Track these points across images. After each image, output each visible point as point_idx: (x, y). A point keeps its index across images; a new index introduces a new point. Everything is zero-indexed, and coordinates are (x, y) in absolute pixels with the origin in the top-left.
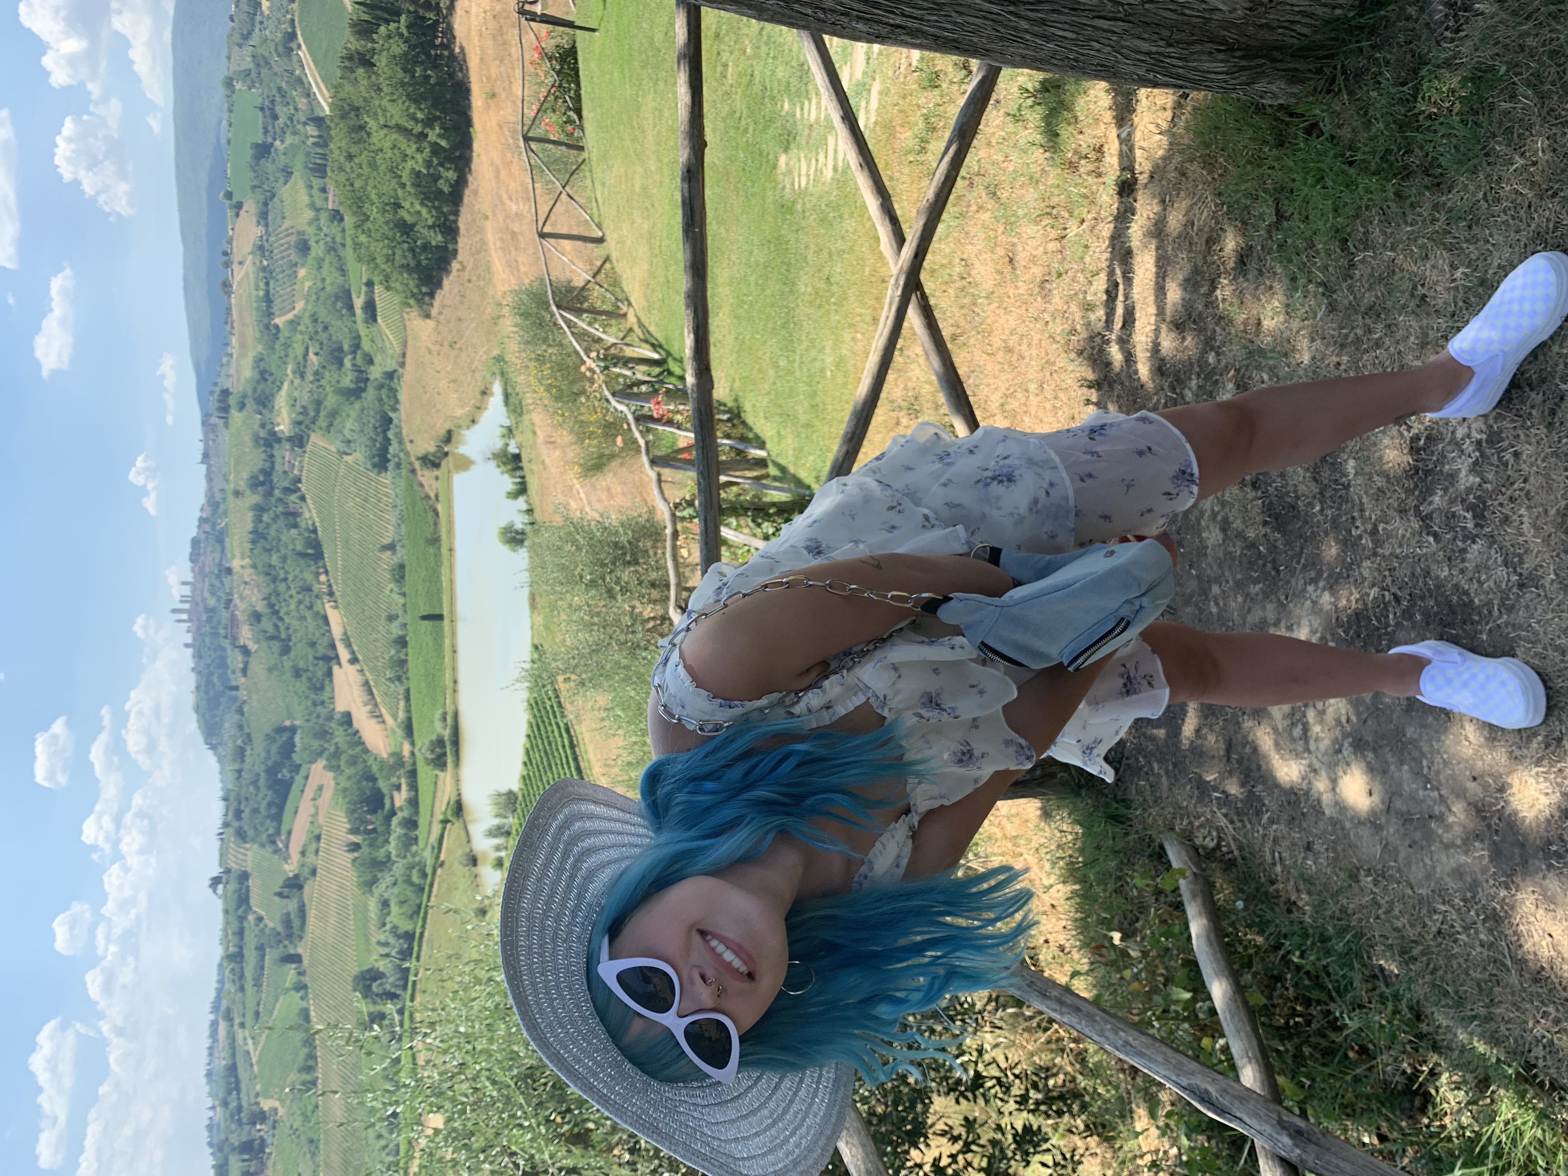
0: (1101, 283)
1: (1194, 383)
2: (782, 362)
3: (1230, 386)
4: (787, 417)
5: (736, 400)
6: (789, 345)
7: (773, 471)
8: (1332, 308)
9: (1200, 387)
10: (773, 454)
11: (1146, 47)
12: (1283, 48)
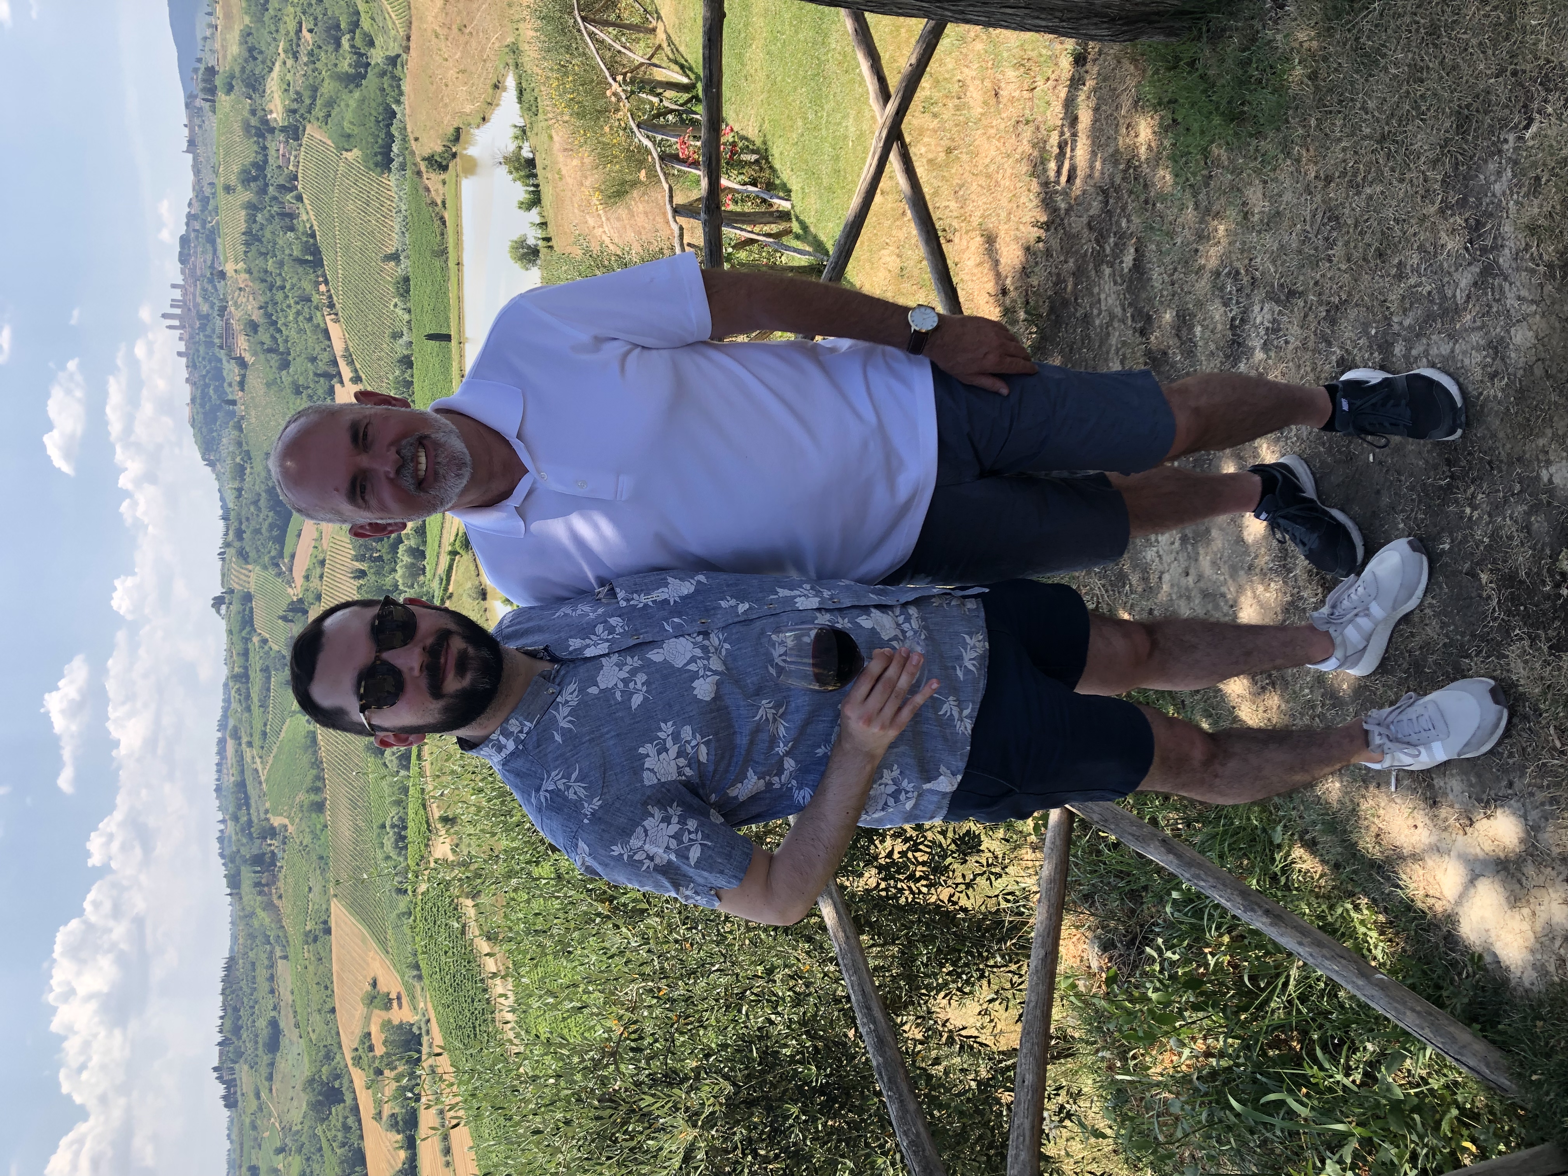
0: (1054, 139)
1: (1112, 240)
2: (811, 116)
3: (1132, 250)
4: (812, 174)
5: (765, 143)
6: (817, 100)
7: (796, 227)
8: (1197, 207)
9: (1116, 244)
10: (798, 210)
11: (1043, 23)
12: (1158, 13)
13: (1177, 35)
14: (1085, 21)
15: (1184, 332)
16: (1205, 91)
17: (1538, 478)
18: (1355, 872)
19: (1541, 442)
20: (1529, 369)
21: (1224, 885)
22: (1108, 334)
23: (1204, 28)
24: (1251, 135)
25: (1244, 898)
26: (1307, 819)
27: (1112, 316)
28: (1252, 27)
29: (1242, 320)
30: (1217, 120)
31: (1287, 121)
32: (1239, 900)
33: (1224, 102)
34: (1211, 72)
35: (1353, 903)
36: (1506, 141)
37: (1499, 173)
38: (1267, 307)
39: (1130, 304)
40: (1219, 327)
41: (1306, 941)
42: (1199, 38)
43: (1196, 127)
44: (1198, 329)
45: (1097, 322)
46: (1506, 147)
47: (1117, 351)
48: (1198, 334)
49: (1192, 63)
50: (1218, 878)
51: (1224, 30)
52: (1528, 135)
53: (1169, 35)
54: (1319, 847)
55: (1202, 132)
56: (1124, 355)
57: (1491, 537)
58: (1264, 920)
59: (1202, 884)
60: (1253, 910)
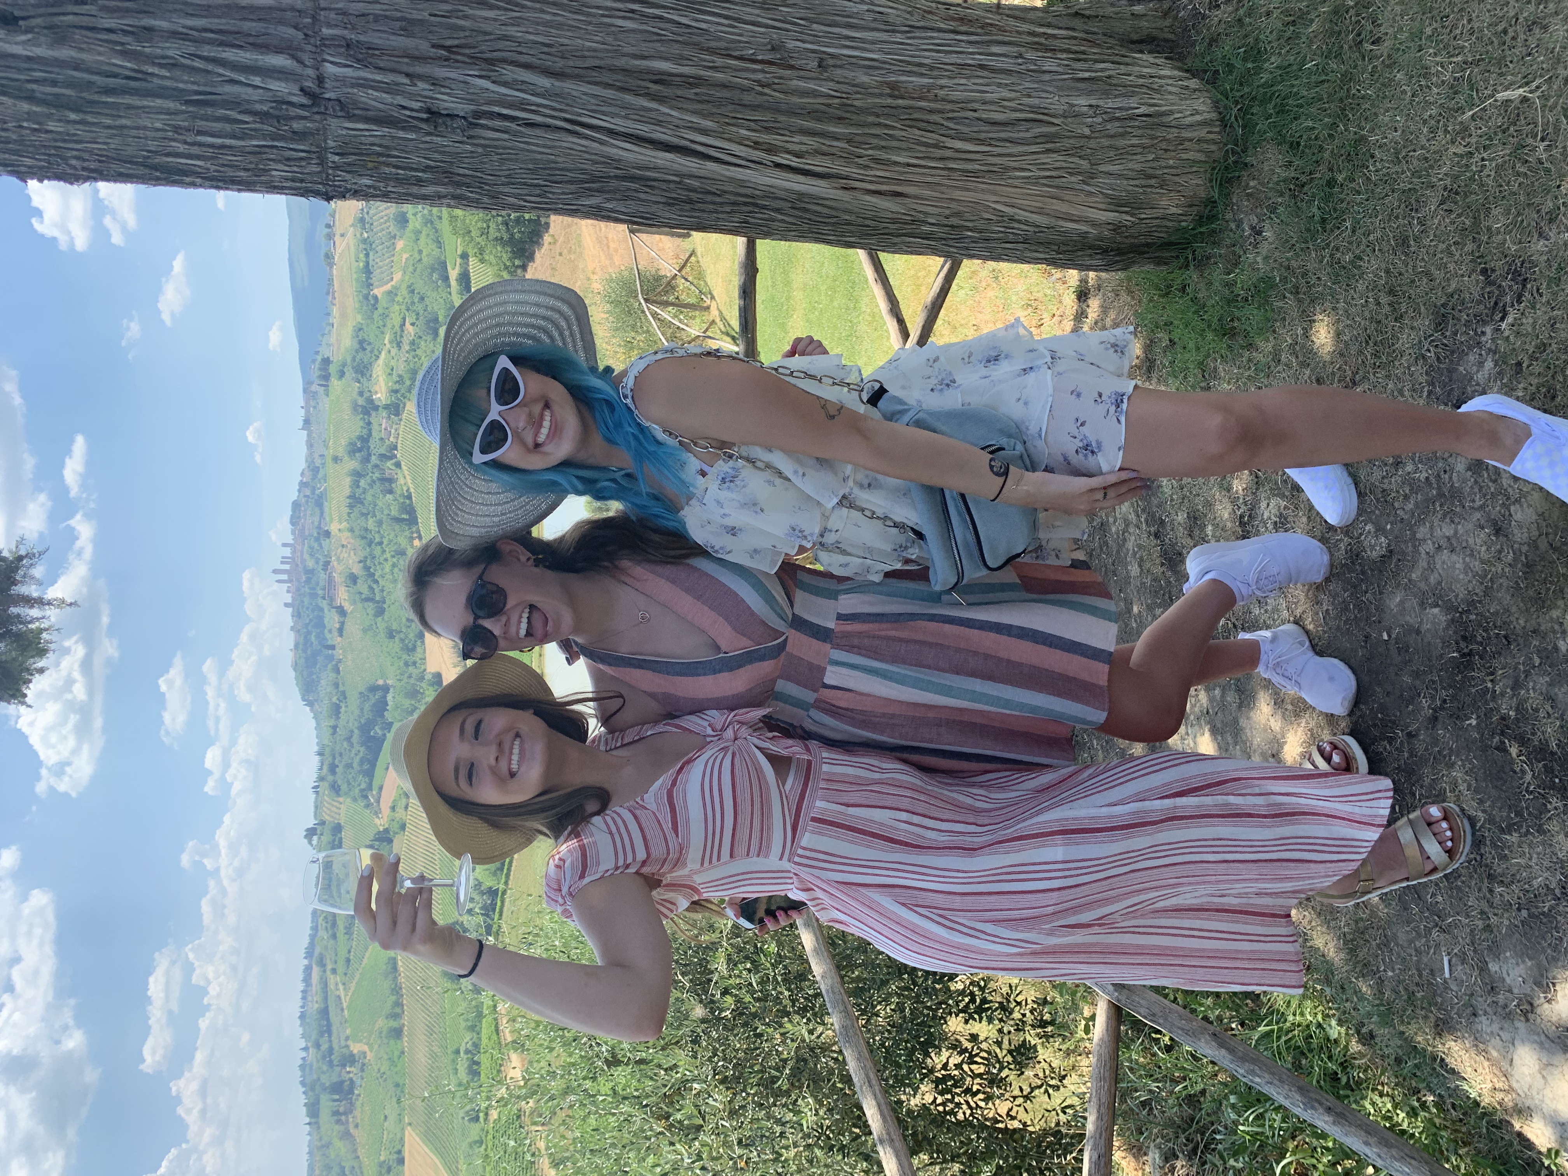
11: (1042, 256)
12: (1148, 245)
13: (1166, 264)
14: (1080, 253)
15: (1197, 532)
16: (1195, 312)
17: (1556, 649)
18: (1416, 1066)
19: (1555, 614)
20: (1533, 544)
21: (1281, 1081)
22: (1125, 540)
23: (1190, 257)
24: (1242, 347)
25: (1302, 1095)
26: (1362, 1011)
27: (1127, 523)
28: (1234, 253)
29: (1250, 516)
30: (1210, 336)
31: (1274, 331)
32: (1298, 1097)
33: (1215, 320)
34: (1200, 295)
35: (1419, 1100)
36: (1483, 333)
37: (1481, 364)
38: (1273, 503)
39: (1143, 510)
40: (1229, 525)
41: (1372, 1140)
42: (1187, 266)
43: (1191, 345)
44: (1209, 528)
45: (1114, 529)
46: (1484, 339)
47: (1135, 554)
48: (1210, 533)
49: (1183, 289)
50: (1273, 1074)
51: (1208, 258)
52: (1504, 326)
53: (1158, 264)
54: (1378, 1040)
55: (1198, 349)
56: (1141, 559)
57: (1517, 710)
58: (1327, 1118)
59: (1257, 1080)
60: (1313, 1108)
